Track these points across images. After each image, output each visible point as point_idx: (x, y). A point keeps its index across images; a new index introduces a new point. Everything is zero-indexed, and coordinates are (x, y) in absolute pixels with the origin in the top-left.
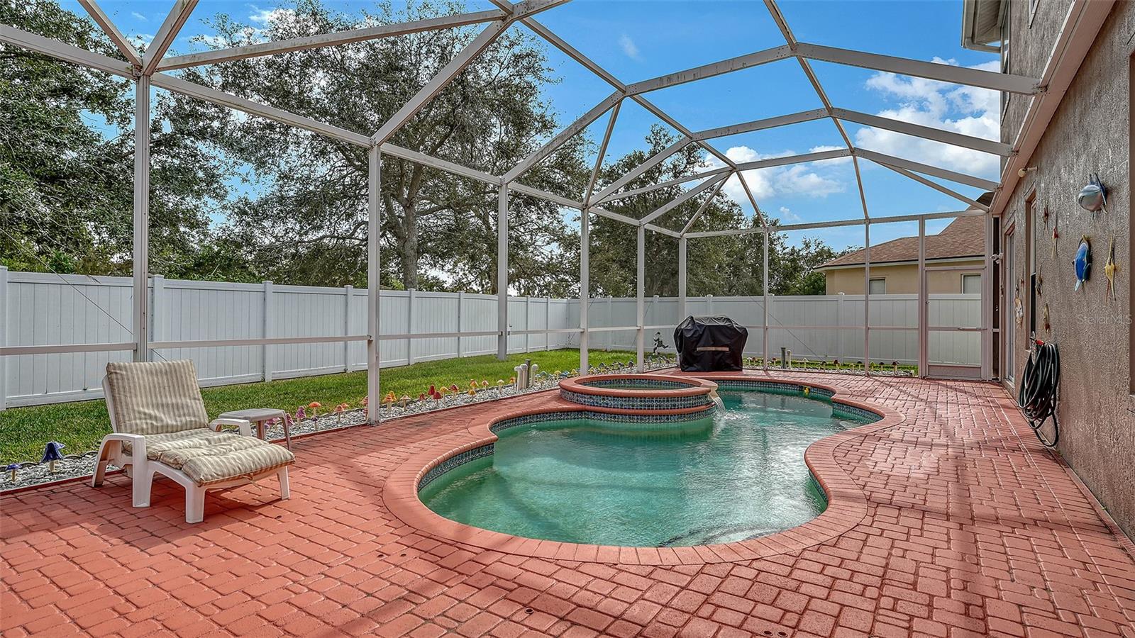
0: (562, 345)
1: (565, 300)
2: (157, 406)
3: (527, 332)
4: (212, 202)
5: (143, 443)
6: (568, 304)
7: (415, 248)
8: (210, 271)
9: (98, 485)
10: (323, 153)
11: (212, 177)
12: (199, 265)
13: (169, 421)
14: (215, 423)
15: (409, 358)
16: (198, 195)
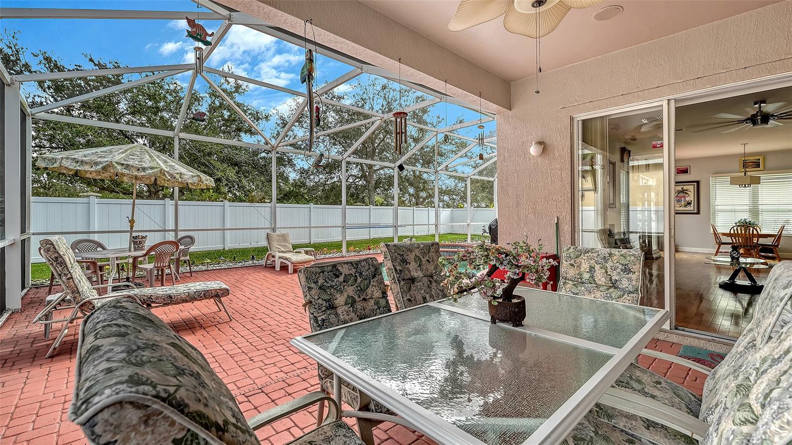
0: (449, 232)
1: (450, 209)
2: (279, 245)
3: (429, 225)
4: (290, 169)
5: (278, 255)
6: (452, 211)
7: (374, 186)
8: (290, 199)
9: (265, 266)
10: (334, 144)
11: (290, 161)
12: (286, 195)
13: (283, 249)
14: (295, 251)
15: (370, 236)
16: (285, 166)
